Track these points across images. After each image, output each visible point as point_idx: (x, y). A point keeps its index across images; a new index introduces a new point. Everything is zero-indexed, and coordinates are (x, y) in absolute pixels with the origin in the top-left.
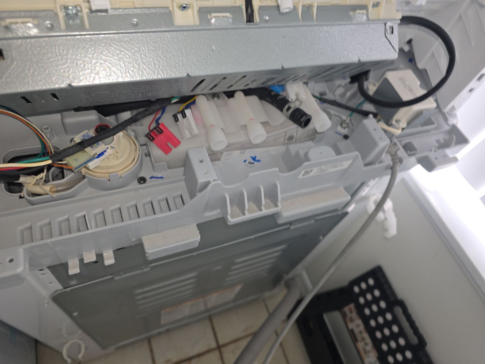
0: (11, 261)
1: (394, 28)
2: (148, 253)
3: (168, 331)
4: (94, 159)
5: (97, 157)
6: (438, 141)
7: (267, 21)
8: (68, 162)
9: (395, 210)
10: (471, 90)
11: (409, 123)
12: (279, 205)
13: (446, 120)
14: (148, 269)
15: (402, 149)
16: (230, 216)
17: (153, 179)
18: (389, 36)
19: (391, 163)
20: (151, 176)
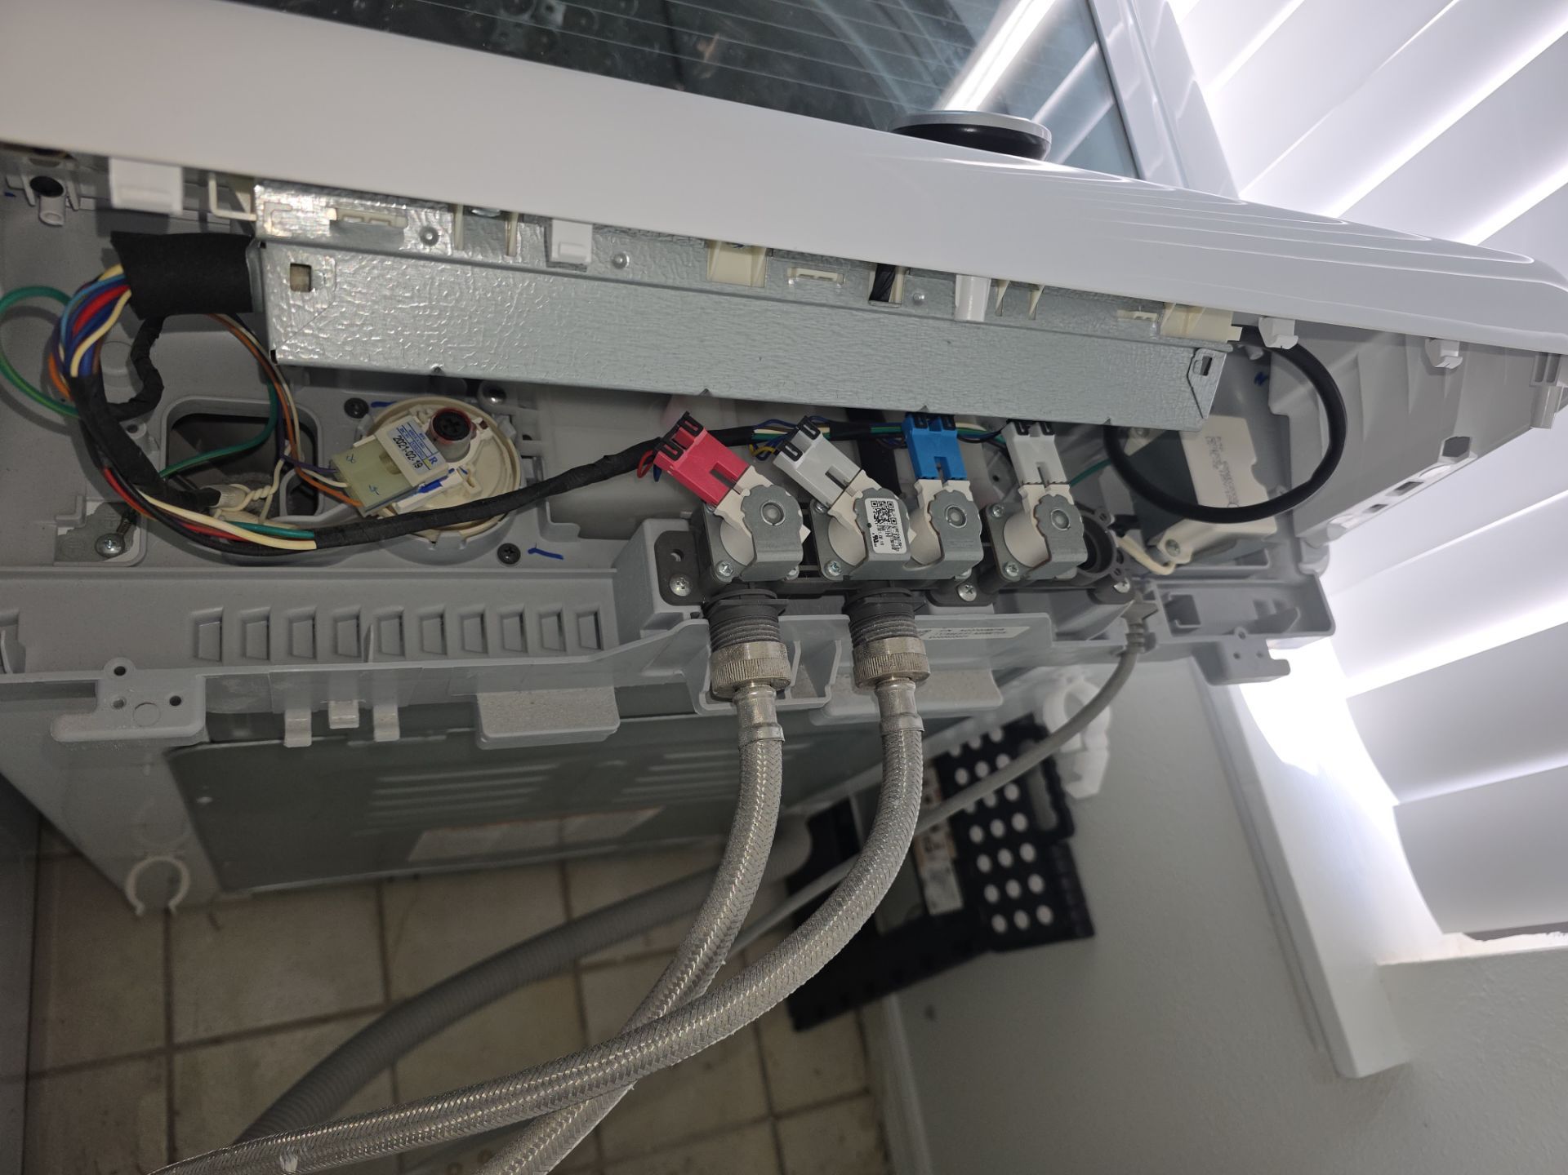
0: (176, 701)
1: (1214, 363)
2: (486, 738)
3: (416, 877)
4: (415, 493)
5: (422, 487)
6: (1260, 606)
7: (917, 303)
8: (350, 488)
9: (1112, 733)
10: (1377, 507)
11: (1198, 555)
12: (827, 693)
13: (1298, 558)
14: (443, 737)
15: (1162, 613)
16: (704, 695)
17: (535, 554)
18: (1196, 379)
19: (1124, 643)
20: (532, 546)
